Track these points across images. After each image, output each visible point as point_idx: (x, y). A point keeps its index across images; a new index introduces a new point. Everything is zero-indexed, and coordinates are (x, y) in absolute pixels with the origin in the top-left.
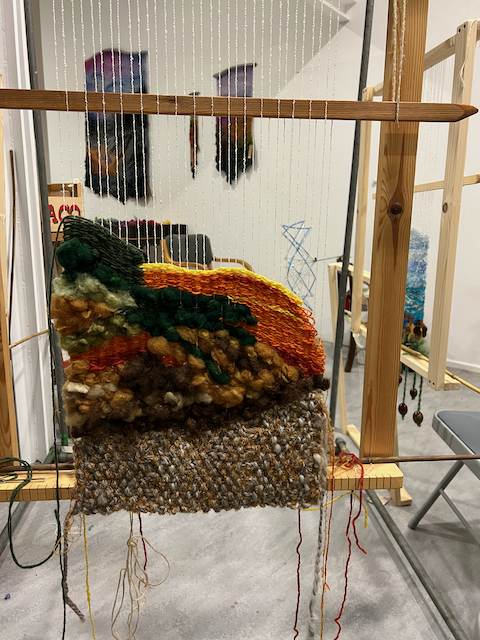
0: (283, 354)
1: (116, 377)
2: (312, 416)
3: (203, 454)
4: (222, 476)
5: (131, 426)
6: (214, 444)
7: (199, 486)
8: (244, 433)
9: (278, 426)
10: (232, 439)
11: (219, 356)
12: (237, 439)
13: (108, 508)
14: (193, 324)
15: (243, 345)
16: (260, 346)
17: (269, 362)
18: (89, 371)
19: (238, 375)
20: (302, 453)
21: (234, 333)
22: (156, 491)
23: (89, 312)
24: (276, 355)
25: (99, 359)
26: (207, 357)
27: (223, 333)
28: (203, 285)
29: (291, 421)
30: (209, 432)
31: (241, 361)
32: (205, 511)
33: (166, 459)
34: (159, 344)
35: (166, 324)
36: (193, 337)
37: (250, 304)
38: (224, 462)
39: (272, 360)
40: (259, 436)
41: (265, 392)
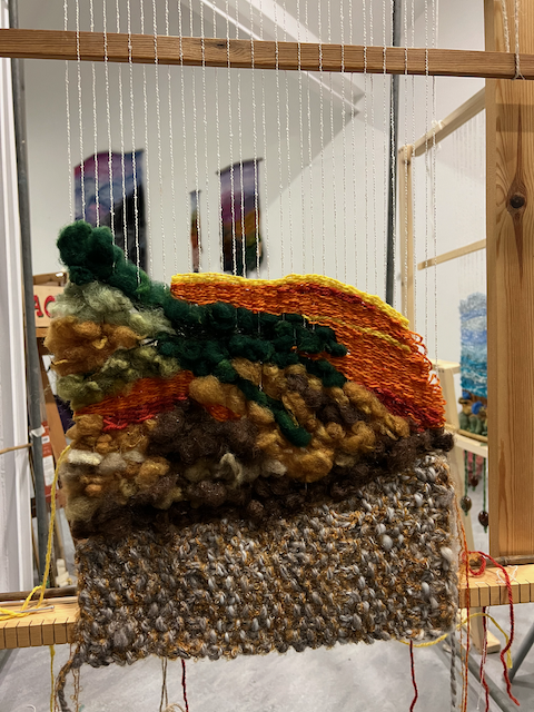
0: (386, 398)
1: (143, 439)
2: (434, 490)
3: (276, 556)
4: (305, 590)
5: (166, 516)
6: (291, 539)
7: (271, 608)
8: (334, 521)
9: (384, 507)
10: (317, 531)
11: (294, 402)
12: (324, 531)
13: (129, 654)
14: (256, 356)
15: (327, 386)
16: (352, 387)
17: (367, 410)
18: (102, 432)
19: (322, 431)
20: (423, 549)
21: (314, 369)
22: (205, 620)
23: (104, 341)
24: (375, 400)
25: (117, 413)
26: (276, 405)
27: (297, 369)
28: (268, 300)
29: (403, 500)
30: (283, 522)
31: (325, 409)
32: (282, 650)
33: (219, 567)
34: (206, 386)
35: (216, 356)
36: (255, 374)
37: (335, 326)
38: (309, 567)
39: (370, 407)
40: (357, 525)
41: (363, 456)
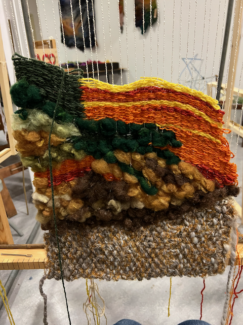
2: (224, 217)
3: (138, 243)
4: (153, 258)
5: (84, 224)
6: (146, 236)
7: (135, 264)
8: (169, 229)
10: (159, 233)
11: (149, 174)
12: (163, 233)
14: (128, 149)
15: (169, 164)
16: (184, 164)
17: (191, 177)
18: (48, 187)
19: (165, 188)
20: (214, 243)
21: (161, 154)
23: (42, 142)
24: (197, 171)
25: (55, 177)
26: (139, 174)
27: (152, 155)
28: (135, 115)
29: (206, 221)
30: (142, 228)
31: (167, 176)
32: (140, 280)
33: (110, 247)
34: (101, 166)
36: (128, 159)
37: (175, 130)
38: (154, 249)
39: (193, 175)
40: (181, 232)
41: (187, 201)
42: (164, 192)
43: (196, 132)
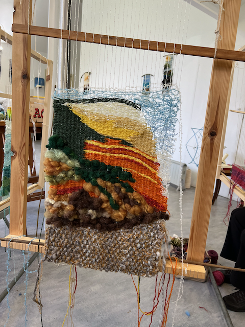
0: (146, 199)
1: (68, 199)
3: (103, 242)
4: (110, 254)
5: (72, 223)
6: (109, 238)
7: (99, 257)
8: (124, 235)
10: (117, 237)
13: (57, 260)
15: (127, 191)
16: (135, 193)
17: (139, 202)
19: (123, 206)
20: (150, 250)
21: (124, 185)
22: (79, 255)
23: (59, 168)
24: (143, 199)
26: (109, 195)
27: (117, 184)
29: (147, 233)
30: (107, 232)
32: (101, 270)
33: (85, 242)
35: (92, 177)
36: (104, 184)
37: (132, 172)
38: (112, 247)
40: (130, 238)
41: (135, 216)
42: (122, 209)
43: (143, 175)
